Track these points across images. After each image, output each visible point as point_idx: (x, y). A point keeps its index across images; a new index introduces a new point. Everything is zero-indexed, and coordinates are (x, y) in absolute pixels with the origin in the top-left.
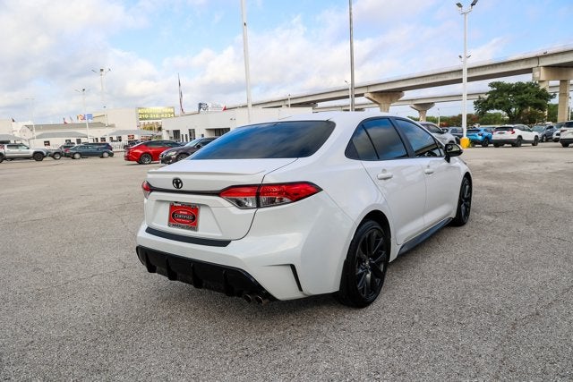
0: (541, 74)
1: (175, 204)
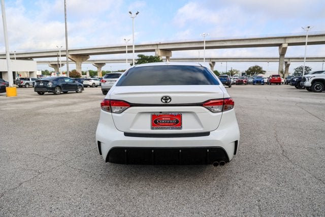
0: (159, 53)
1: (156, 114)
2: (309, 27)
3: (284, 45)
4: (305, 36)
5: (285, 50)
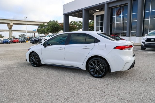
2: (26, 17)
3: (11, 24)
4: (25, 21)
5: (11, 26)
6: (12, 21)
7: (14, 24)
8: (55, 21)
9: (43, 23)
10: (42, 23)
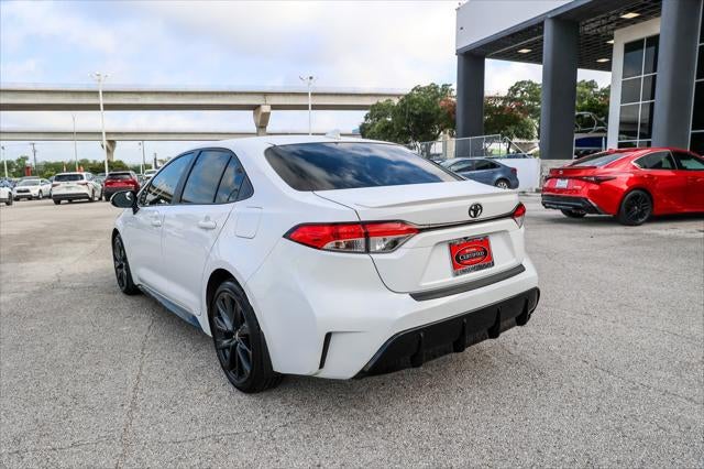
2: (311, 78)
3: (265, 109)
5: (266, 117)
6: (268, 98)
7: (274, 107)
8: (437, 87)
9: (387, 98)
10: (382, 100)
